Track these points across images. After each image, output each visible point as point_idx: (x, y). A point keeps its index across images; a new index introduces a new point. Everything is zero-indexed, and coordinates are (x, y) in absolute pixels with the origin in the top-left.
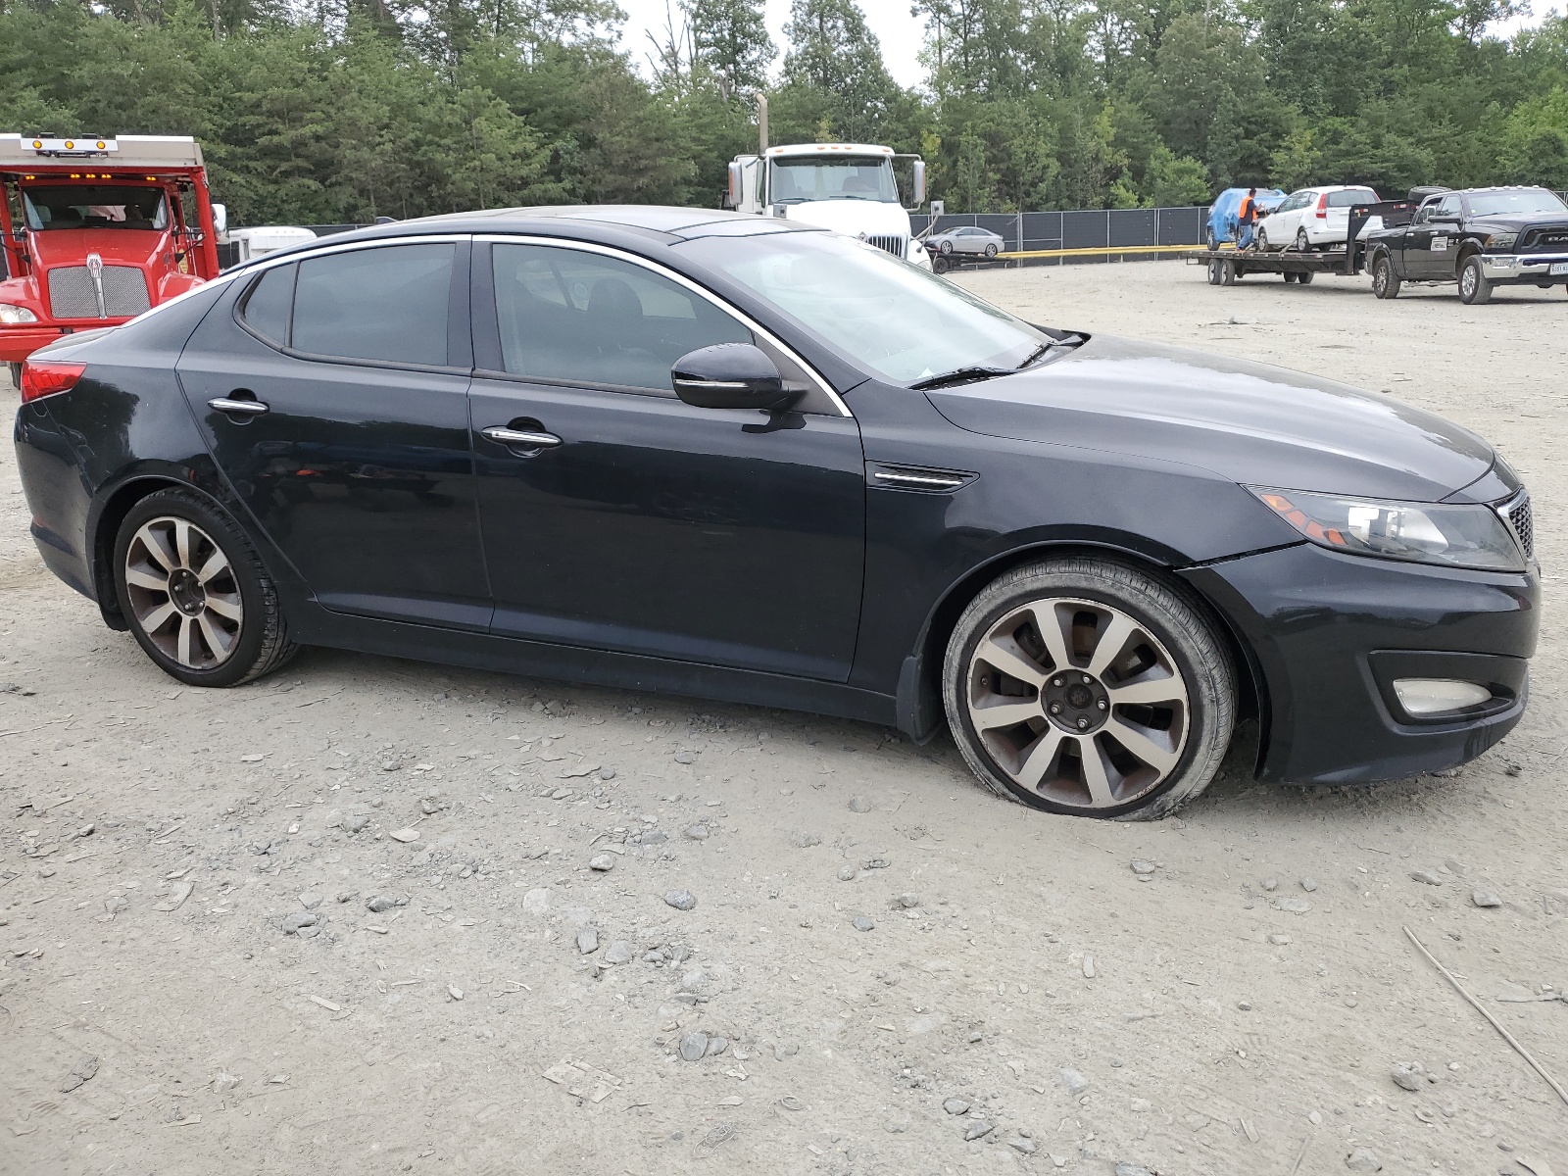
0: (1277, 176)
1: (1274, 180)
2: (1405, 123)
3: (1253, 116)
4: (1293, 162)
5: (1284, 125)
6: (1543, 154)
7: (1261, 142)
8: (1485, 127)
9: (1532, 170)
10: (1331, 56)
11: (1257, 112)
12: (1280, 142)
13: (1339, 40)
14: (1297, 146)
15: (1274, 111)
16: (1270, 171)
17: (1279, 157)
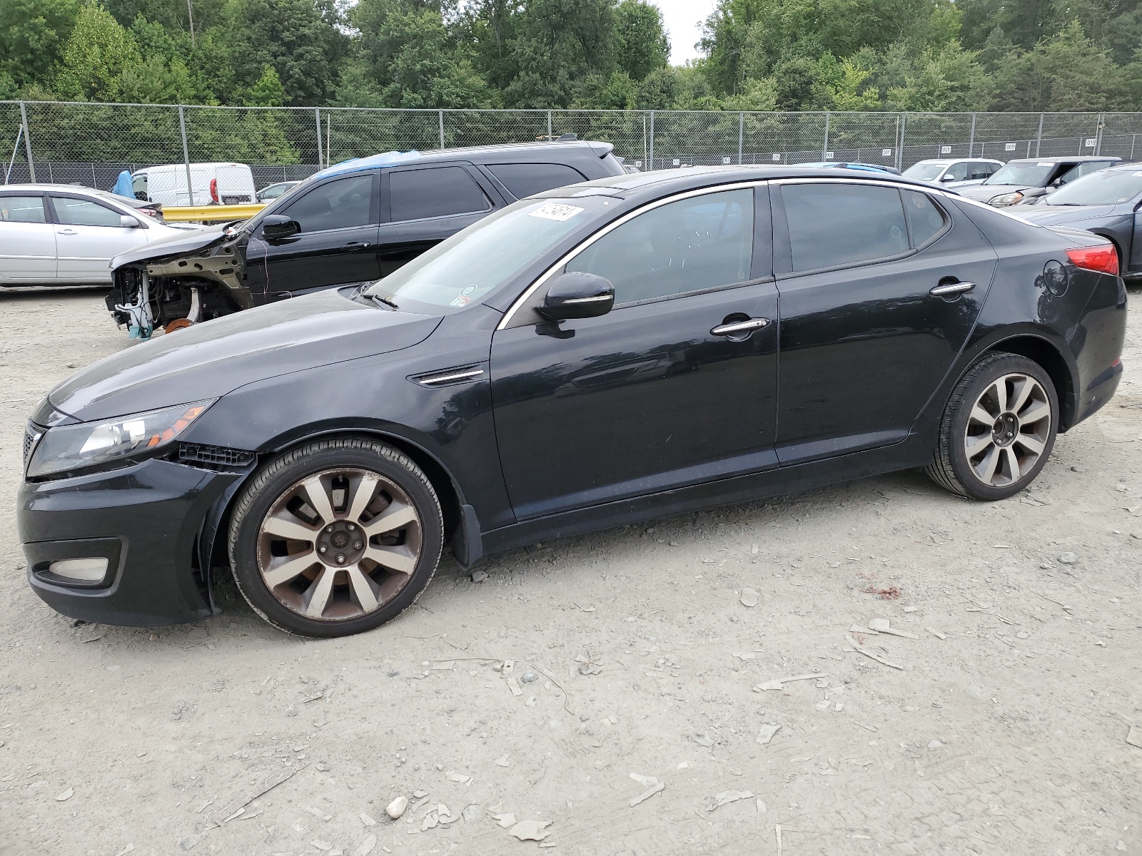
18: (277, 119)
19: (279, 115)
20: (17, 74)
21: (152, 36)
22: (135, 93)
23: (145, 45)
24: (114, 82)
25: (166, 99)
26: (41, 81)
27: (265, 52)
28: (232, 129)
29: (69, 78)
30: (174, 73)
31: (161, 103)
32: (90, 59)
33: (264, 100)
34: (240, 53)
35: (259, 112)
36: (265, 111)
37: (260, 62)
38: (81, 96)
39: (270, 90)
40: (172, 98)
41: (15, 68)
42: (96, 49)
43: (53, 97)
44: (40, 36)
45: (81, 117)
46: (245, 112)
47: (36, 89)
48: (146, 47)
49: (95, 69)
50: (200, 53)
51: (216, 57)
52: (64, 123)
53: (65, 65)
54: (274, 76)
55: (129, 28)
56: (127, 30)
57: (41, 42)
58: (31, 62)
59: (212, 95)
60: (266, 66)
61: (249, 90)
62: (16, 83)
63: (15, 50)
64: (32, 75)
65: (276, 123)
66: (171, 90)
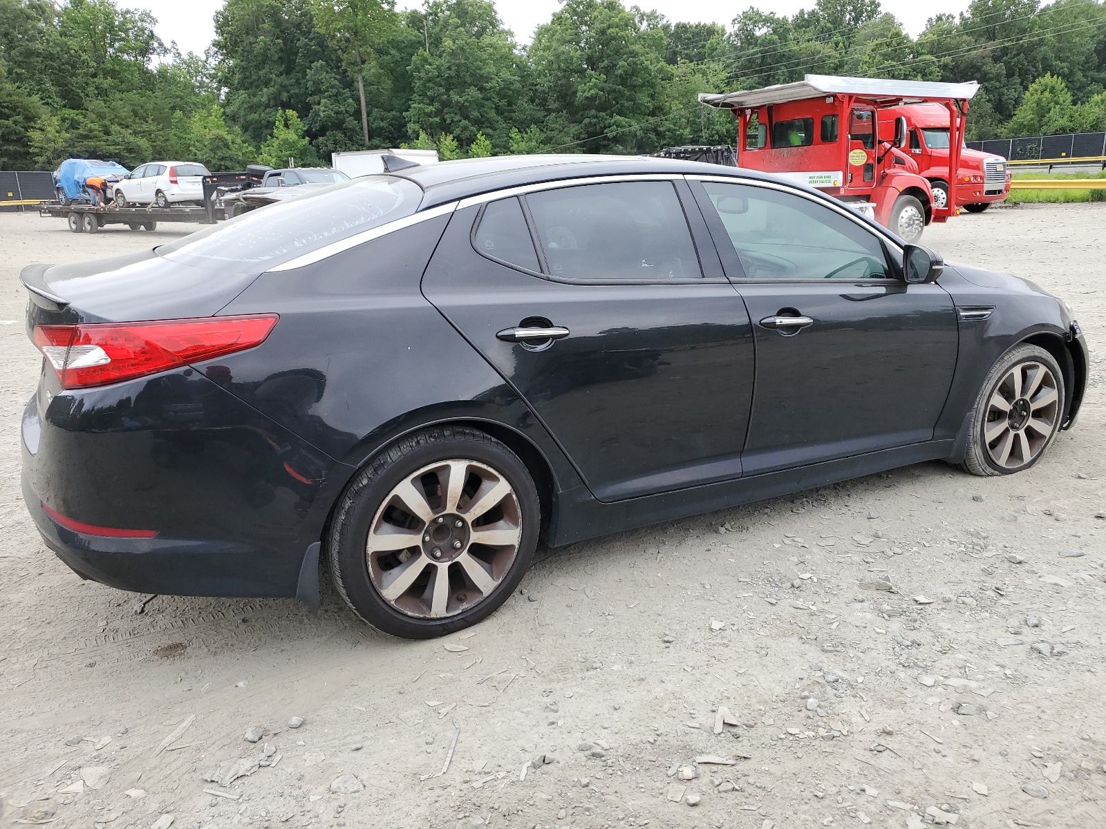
0: (37, 150)
1: (33, 153)
2: (120, 118)
3: (4, 102)
4: (49, 141)
5: (33, 111)
6: (218, 147)
7: (15, 122)
8: (177, 127)
9: (214, 158)
10: (53, 63)
11: (7, 99)
12: (32, 124)
13: (55, 52)
14: (49, 129)
15: (20, 99)
16: (30, 147)
17: (35, 135)
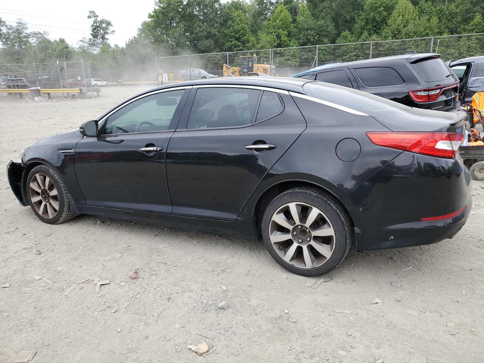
18: (477, 39)
19: (478, 37)
20: (370, 32)
21: (426, 8)
22: (411, 34)
23: (422, 12)
24: (404, 31)
25: (424, 35)
26: (378, 33)
27: (478, 7)
28: (452, 46)
29: (387, 31)
30: (431, 23)
31: (422, 37)
32: (397, 21)
33: (472, 30)
34: (466, 9)
35: (469, 36)
36: (472, 36)
37: (475, 13)
38: (390, 38)
39: (476, 26)
40: (427, 34)
41: (370, 29)
42: (401, 17)
43: (380, 39)
44: (381, 15)
45: (388, 46)
46: (461, 37)
47: (374, 37)
48: (422, 13)
49: (398, 26)
50: (447, 12)
51: (454, 13)
52: (381, 49)
53: (388, 26)
54: (480, 18)
55: (417, 6)
56: (415, 7)
57: (381, 17)
58: (375, 26)
59: (447, 30)
60: (477, 14)
61: (466, 27)
62: (368, 35)
63: (371, 22)
64: (375, 31)
65: (477, 41)
66: (427, 31)
